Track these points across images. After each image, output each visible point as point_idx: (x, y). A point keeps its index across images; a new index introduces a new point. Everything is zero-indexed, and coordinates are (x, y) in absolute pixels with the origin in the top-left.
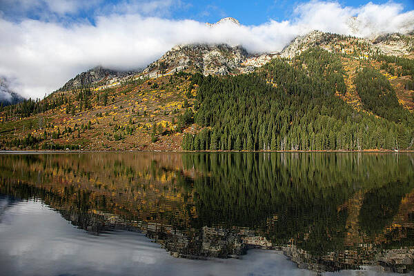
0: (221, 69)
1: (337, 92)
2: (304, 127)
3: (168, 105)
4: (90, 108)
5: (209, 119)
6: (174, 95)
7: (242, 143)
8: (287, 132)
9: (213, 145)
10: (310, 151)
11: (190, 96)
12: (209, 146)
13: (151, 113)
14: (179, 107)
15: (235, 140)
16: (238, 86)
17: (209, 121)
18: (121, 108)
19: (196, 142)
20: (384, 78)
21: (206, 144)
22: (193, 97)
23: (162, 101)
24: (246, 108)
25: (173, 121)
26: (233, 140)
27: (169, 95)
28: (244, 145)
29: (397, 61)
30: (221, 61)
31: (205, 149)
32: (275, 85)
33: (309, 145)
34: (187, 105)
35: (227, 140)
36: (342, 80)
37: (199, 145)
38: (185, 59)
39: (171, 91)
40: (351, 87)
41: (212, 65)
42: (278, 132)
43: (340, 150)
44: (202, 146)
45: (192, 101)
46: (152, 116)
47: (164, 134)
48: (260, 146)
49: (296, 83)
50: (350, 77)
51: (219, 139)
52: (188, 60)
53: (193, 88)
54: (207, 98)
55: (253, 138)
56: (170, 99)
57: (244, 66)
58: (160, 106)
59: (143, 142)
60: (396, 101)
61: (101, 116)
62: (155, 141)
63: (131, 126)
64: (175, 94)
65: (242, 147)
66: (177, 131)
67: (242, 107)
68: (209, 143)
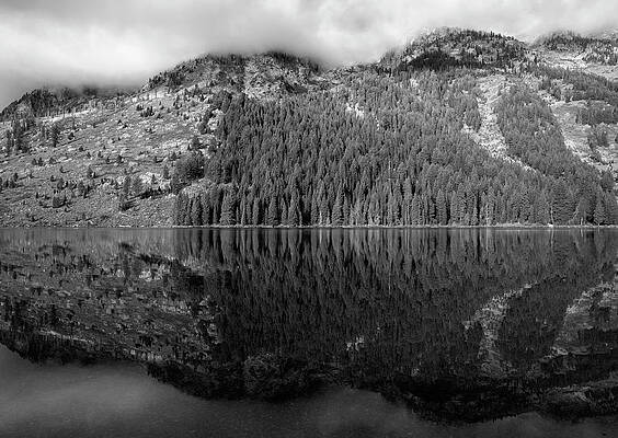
0: (273, 87)
1: (466, 126)
2: (397, 184)
3: (165, 146)
4: (26, 150)
5: (229, 170)
6: (178, 129)
7: (279, 212)
8: (366, 192)
9: (226, 216)
10: (401, 225)
11: (204, 129)
12: (219, 217)
13: (131, 159)
14: (183, 149)
15: (266, 206)
16: (292, 113)
17: (229, 173)
18: (81, 149)
19: (194, 209)
20: (543, 103)
21: (214, 214)
22: (210, 132)
23: (156, 139)
24: (300, 152)
25: (166, 173)
26: (263, 207)
27: (170, 127)
28: (283, 215)
29: (566, 76)
30: (275, 73)
31: (211, 223)
32: (361, 114)
33: (400, 216)
34: (197, 145)
35: (252, 207)
36: (475, 106)
37: (200, 216)
38: (213, 68)
39: (174, 121)
40: (490, 118)
41: (259, 80)
42: (348, 192)
43: (454, 225)
44: (205, 217)
45: (206, 139)
46: (131, 164)
47: (146, 195)
48: (313, 218)
49: (397, 110)
50: (489, 102)
51: (236, 205)
52: (218, 71)
53: (211, 115)
54: (232, 133)
55: (301, 203)
56: (170, 136)
57: (314, 83)
58: (149, 148)
59: (103, 211)
60: (561, 143)
61: (41, 163)
62: (125, 208)
63: (88, 182)
64: (180, 127)
65: (279, 219)
66: (170, 191)
67: (293, 148)
68: (219, 212)
